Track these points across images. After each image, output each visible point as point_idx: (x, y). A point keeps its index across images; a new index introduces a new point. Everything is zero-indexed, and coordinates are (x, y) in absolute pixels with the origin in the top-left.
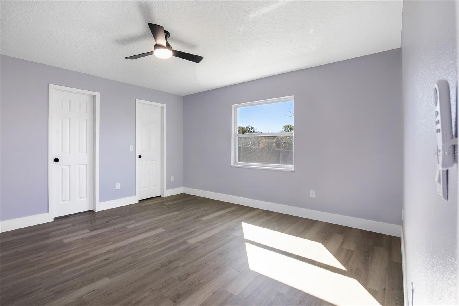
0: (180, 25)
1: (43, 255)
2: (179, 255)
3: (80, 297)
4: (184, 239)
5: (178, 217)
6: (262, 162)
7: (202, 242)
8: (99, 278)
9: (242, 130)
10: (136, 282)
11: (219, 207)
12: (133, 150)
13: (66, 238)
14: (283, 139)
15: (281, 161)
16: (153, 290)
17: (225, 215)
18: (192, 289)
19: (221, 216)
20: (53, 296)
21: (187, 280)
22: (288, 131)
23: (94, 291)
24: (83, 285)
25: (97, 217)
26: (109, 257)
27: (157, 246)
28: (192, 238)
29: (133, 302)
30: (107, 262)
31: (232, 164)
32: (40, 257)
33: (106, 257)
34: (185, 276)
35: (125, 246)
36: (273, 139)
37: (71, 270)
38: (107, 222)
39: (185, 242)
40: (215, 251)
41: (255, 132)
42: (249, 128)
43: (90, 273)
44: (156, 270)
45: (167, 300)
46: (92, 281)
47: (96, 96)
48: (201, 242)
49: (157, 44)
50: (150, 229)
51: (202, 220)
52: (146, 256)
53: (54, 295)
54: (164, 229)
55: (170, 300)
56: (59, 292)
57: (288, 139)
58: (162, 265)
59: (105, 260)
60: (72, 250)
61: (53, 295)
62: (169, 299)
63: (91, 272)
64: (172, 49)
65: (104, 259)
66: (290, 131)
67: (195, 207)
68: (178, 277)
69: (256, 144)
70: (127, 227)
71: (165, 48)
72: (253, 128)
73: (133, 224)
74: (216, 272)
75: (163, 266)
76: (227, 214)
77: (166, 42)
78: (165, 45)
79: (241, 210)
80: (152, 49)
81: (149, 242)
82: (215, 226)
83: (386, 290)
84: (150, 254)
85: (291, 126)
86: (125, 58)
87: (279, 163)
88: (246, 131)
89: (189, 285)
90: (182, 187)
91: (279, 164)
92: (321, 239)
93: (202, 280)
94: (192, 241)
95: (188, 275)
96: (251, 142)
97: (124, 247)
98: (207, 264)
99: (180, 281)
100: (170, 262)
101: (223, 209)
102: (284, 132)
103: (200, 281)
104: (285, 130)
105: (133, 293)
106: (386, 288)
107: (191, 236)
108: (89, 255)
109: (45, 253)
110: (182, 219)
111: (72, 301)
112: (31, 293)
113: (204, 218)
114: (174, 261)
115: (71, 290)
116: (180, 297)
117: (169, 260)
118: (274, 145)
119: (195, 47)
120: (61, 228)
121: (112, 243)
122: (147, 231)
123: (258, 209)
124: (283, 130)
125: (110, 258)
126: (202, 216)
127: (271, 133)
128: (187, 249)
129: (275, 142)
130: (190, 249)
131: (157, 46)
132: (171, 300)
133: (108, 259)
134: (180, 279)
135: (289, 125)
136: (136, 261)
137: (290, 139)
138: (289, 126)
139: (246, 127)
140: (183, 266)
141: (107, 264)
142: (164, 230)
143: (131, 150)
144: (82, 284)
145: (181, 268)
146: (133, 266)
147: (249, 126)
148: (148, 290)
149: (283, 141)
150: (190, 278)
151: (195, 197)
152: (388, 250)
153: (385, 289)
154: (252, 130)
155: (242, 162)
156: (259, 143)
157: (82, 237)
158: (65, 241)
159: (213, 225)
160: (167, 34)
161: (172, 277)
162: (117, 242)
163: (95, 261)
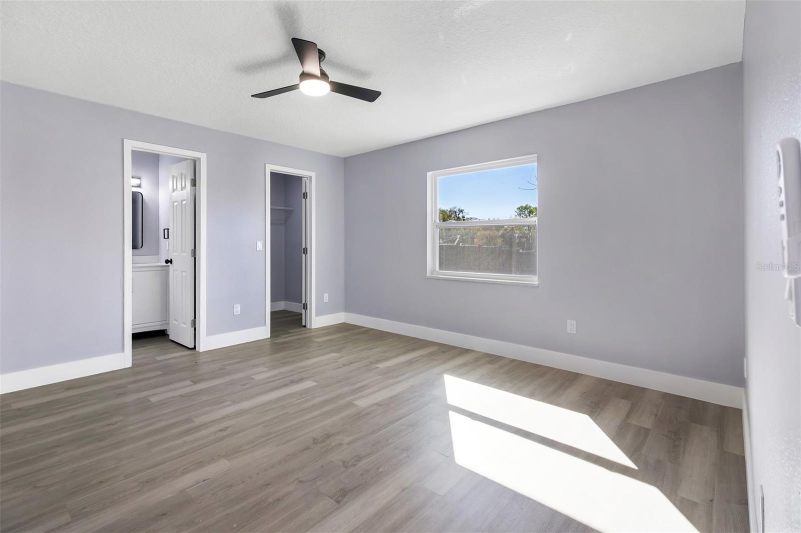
0: (342, 39)
1: (116, 423)
2: (343, 425)
3: (182, 491)
4: (349, 399)
5: (337, 362)
6: (479, 270)
7: (379, 405)
8: (212, 460)
9: (446, 216)
10: (272, 468)
11: (406, 346)
12: (261, 249)
13: (154, 394)
14: (516, 230)
15: (513, 269)
16: (301, 481)
17: (417, 361)
18: (366, 482)
19: (410, 362)
20: (138, 489)
21: (357, 466)
22: (526, 215)
23: (205, 480)
24: (186, 471)
25: (203, 360)
26: (227, 426)
27: (304, 410)
28: (362, 397)
29: (270, 500)
30: (224, 433)
31: (428, 274)
32: (112, 424)
33: (223, 425)
34: (354, 460)
35: (253, 408)
36: (498, 230)
37: (166, 445)
38: (221, 369)
39: (350, 404)
40: (402, 420)
41: (465, 219)
42: (456, 212)
43: (196, 451)
44: (305, 449)
45: (326, 498)
46: (200, 464)
47: (200, 158)
48: (377, 404)
49: (305, 71)
50: (291, 381)
51: (377, 367)
52: (287, 425)
53: (140, 487)
54: (315, 381)
55: (330, 499)
56: (147, 482)
57: (526, 230)
58: (315, 441)
59: (221, 430)
60: (166, 414)
61: (138, 486)
62: (329, 497)
63: (198, 450)
64: (330, 80)
65: (219, 429)
66: (529, 215)
67: (365, 347)
68: (342, 461)
69: (468, 238)
70: (253, 377)
71: (318, 79)
72: (462, 211)
73: (264, 372)
74: (404, 455)
75: (316, 443)
76: (420, 358)
77: (320, 69)
78: (318, 74)
79: (444, 352)
80: (296, 80)
81: (290, 403)
82: (400, 378)
83: (715, 502)
84: (295, 422)
85: (530, 207)
86: (252, 96)
87: (510, 272)
88: (450, 216)
89: (361, 475)
90: (343, 312)
91: (511, 274)
92: (588, 406)
93: (383, 467)
94: (363, 403)
95: (359, 458)
96: (458, 236)
97: (250, 409)
98: (390, 441)
99: (346, 467)
100: (328, 436)
101: (414, 350)
102: (518, 217)
103: (378, 469)
104: (520, 214)
105: (268, 485)
106: (715, 499)
107: (361, 394)
108: (194, 422)
109: (122, 418)
110: (344, 365)
111: (169, 496)
112: (101, 482)
113: (381, 366)
114: (334, 435)
115: (167, 478)
116: (347, 494)
117: (326, 433)
118: (500, 240)
119: (366, 75)
120: (145, 379)
121: (230, 402)
122: (286, 385)
123: (472, 351)
124: (516, 214)
125: (229, 427)
126: (378, 362)
127: (494, 221)
128: (354, 416)
129: (502, 236)
130: (361, 416)
131: (304, 76)
132: (332, 498)
133: (226, 428)
134: (345, 464)
135: (526, 206)
136: (270, 434)
137: (528, 230)
138: (526, 208)
139: (449, 210)
140: (349, 443)
141: (223, 438)
142: (315, 384)
143: (258, 249)
144: (184, 469)
145: (347, 446)
146: (267, 442)
147: (455, 208)
148: (294, 481)
149: (516, 234)
150: (363, 463)
151: (364, 329)
152: (718, 431)
153: (711, 501)
154: (461, 216)
155: (446, 270)
156: (473, 238)
157: (180, 394)
158: (153, 399)
159: (397, 377)
160: (321, 54)
161: (333, 461)
162: (239, 402)
163: (203, 433)
